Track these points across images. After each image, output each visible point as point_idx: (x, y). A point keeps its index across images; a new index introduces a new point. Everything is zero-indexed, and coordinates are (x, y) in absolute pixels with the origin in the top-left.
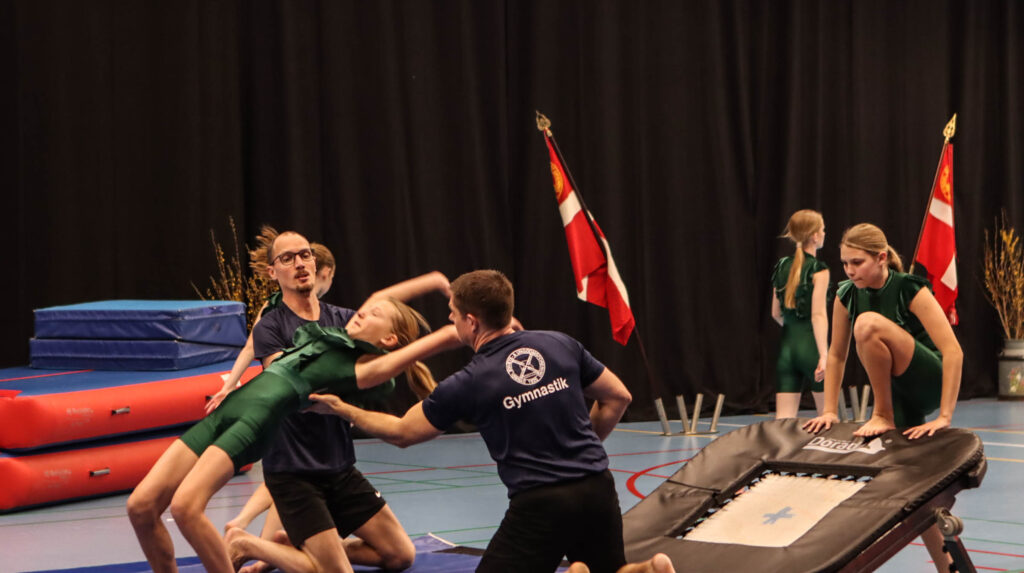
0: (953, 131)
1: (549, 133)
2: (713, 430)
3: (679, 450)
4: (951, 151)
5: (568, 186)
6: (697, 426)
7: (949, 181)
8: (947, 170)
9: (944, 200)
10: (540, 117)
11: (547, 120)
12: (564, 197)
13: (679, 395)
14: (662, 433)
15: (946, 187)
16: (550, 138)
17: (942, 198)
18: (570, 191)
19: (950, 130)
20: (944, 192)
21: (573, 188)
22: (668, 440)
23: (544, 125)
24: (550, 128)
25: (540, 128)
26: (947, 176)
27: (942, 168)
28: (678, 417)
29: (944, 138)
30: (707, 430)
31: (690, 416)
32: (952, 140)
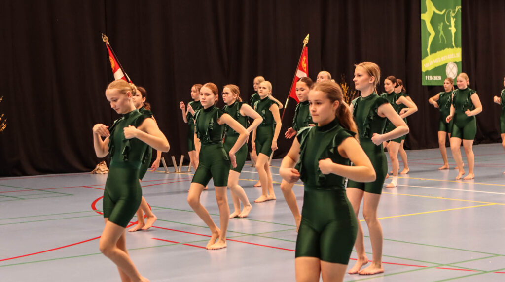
0: (307, 42)
1: (108, 43)
2: (189, 171)
3: (163, 180)
4: (307, 50)
5: (117, 66)
6: (181, 169)
7: (305, 63)
8: (304, 58)
9: (303, 71)
10: (104, 36)
11: (107, 38)
12: (116, 70)
13: (173, 156)
14: (165, 172)
15: (304, 65)
16: (108, 46)
17: (302, 70)
18: (118, 69)
19: (306, 40)
20: (303, 67)
21: (120, 67)
22: (167, 176)
23: (105, 40)
24: (108, 41)
25: (104, 41)
26: (305, 60)
27: (302, 57)
28: (172, 166)
29: (304, 44)
30: (186, 170)
31: (178, 165)
32: (307, 45)
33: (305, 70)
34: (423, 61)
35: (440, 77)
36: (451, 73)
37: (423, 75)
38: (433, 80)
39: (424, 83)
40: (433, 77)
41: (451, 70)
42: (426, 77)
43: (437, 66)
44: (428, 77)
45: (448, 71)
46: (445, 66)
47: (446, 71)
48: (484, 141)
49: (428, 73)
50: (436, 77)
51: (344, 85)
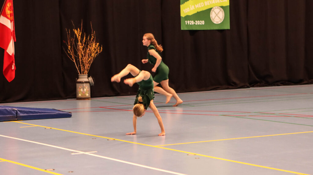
8: (9, 5)
17: (6, 16)
20: (7, 14)
33: (9, 16)
34: (182, 6)
35: (203, 21)
36: (217, 18)
37: (182, 20)
38: (194, 24)
39: (183, 28)
40: (194, 22)
41: (217, 15)
42: (186, 22)
43: (199, 11)
44: (188, 22)
45: (213, 15)
46: (209, 11)
47: (211, 16)
48: (259, 84)
49: (188, 18)
50: (199, 21)
51: (77, 30)
